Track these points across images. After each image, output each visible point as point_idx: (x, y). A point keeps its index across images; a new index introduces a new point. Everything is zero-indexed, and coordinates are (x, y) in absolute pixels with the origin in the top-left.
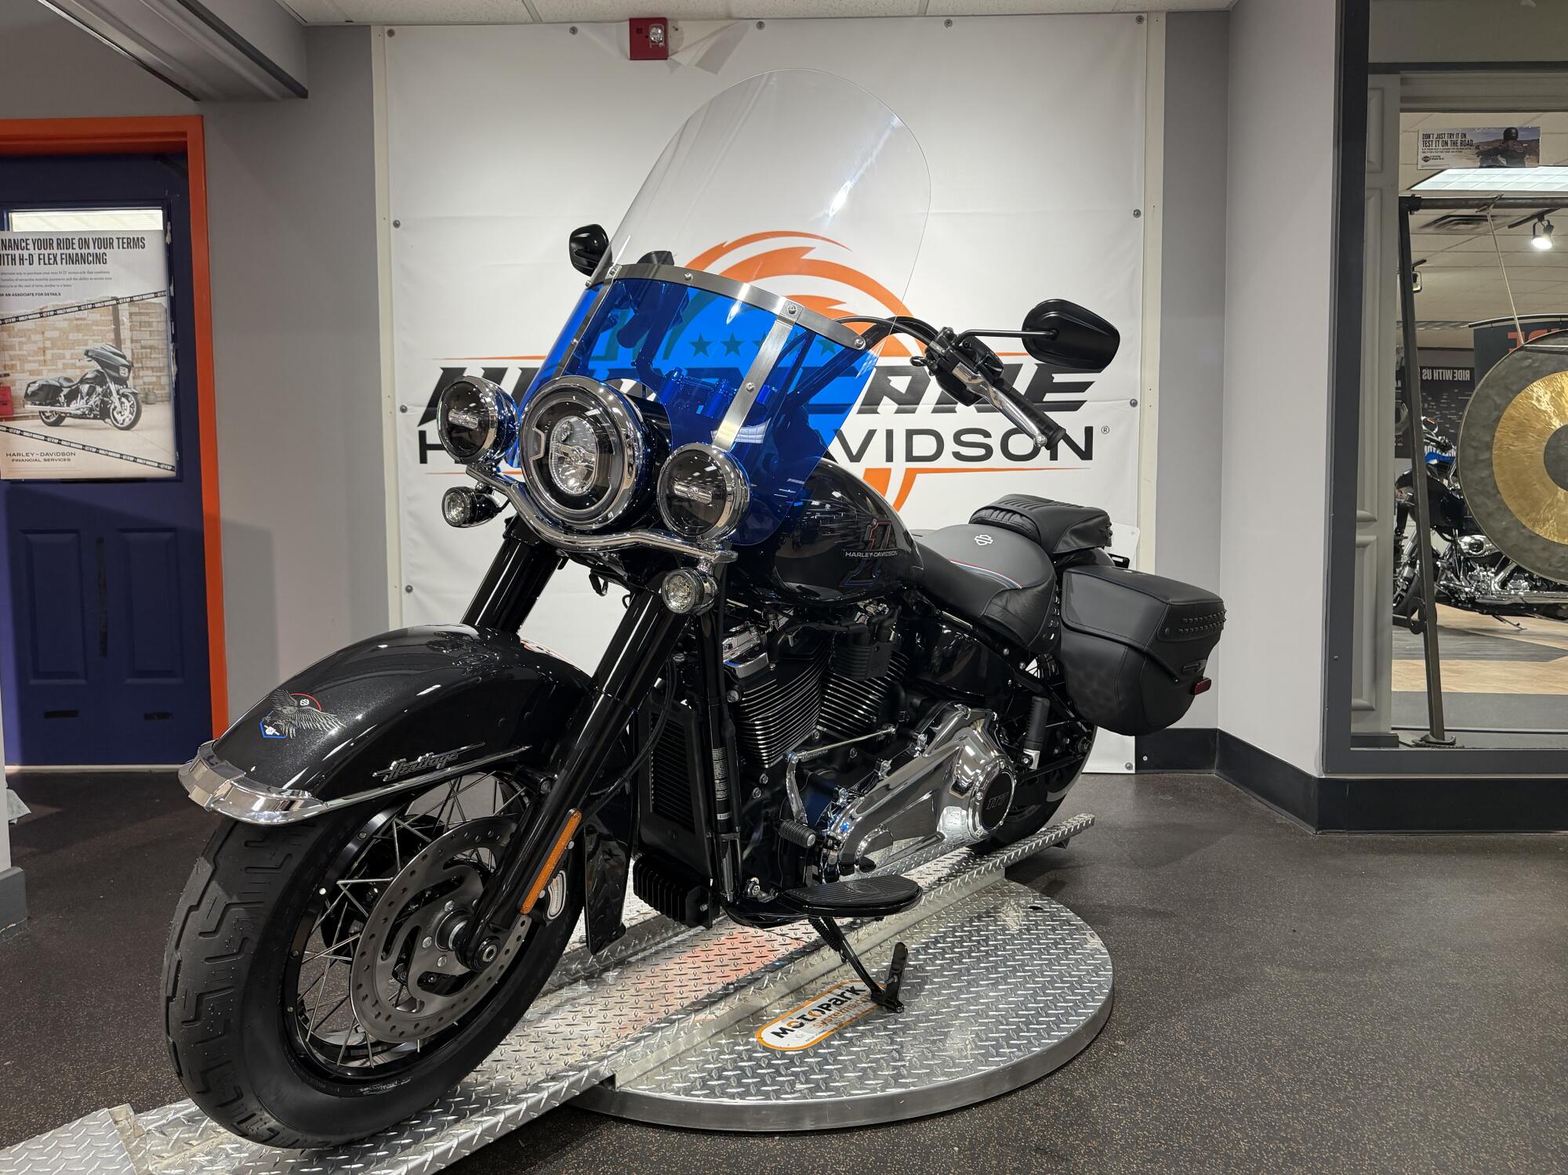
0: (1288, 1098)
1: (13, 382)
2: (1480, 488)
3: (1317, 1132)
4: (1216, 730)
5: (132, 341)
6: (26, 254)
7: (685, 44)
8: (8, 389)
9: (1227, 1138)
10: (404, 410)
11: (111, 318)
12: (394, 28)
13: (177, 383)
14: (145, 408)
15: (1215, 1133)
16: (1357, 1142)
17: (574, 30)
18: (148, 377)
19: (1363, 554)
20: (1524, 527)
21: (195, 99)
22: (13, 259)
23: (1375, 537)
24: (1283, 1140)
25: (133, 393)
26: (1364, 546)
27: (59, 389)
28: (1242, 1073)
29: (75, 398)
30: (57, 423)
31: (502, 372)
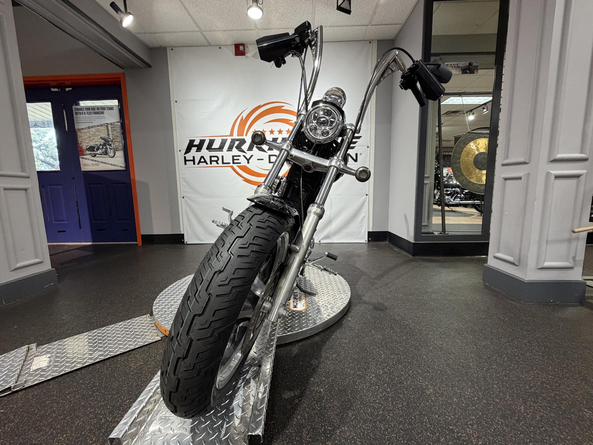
0: (399, 338)
1: (83, 145)
2: (456, 169)
3: (407, 351)
4: (388, 232)
5: (112, 134)
6: (83, 112)
7: (249, 51)
8: (81, 147)
9: (378, 353)
10: (180, 151)
11: (106, 128)
12: (173, 48)
13: (124, 145)
14: (117, 153)
15: (374, 352)
16: (420, 355)
17: (220, 48)
18: (117, 144)
19: (426, 186)
20: (468, 179)
21: (122, 68)
22: (80, 113)
23: (429, 182)
24: (396, 354)
25: (114, 148)
26: (426, 184)
27: (94, 147)
28: (385, 329)
29: (99, 150)
30: (95, 156)
31: (204, 140)
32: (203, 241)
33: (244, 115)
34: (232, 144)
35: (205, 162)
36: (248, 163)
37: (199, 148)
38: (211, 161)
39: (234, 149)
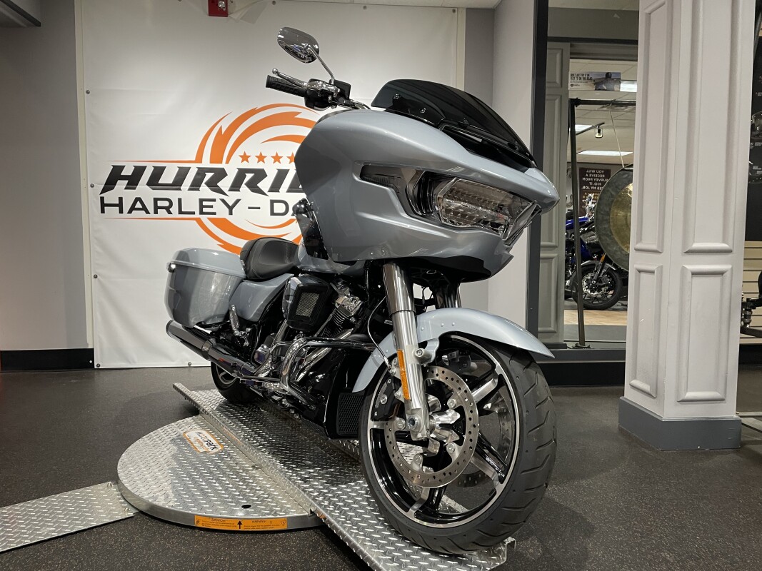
2: (604, 232)
7: (236, 9)
10: (92, 186)
23: (556, 255)
31: (144, 168)
32: (134, 362)
33: (225, 125)
34: (200, 177)
35: (144, 208)
36: (231, 213)
37: (133, 181)
38: (156, 208)
39: (204, 187)
